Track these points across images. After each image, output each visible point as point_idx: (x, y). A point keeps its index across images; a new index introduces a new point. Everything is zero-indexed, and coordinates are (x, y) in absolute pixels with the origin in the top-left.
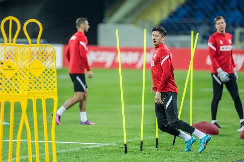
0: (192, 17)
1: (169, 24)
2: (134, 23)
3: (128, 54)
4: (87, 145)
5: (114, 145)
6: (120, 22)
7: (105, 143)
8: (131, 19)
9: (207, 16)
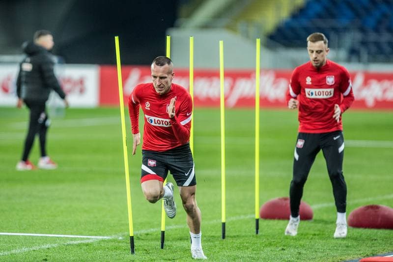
0: (332, 16)
1: (292, 29)
2: (231, 28)
3: (212, 81)
4: (72, 239)
5: (120, 238)
6: (206, 27)
7: (104, 236)
8: (225, 21)
9: (358, 15)
